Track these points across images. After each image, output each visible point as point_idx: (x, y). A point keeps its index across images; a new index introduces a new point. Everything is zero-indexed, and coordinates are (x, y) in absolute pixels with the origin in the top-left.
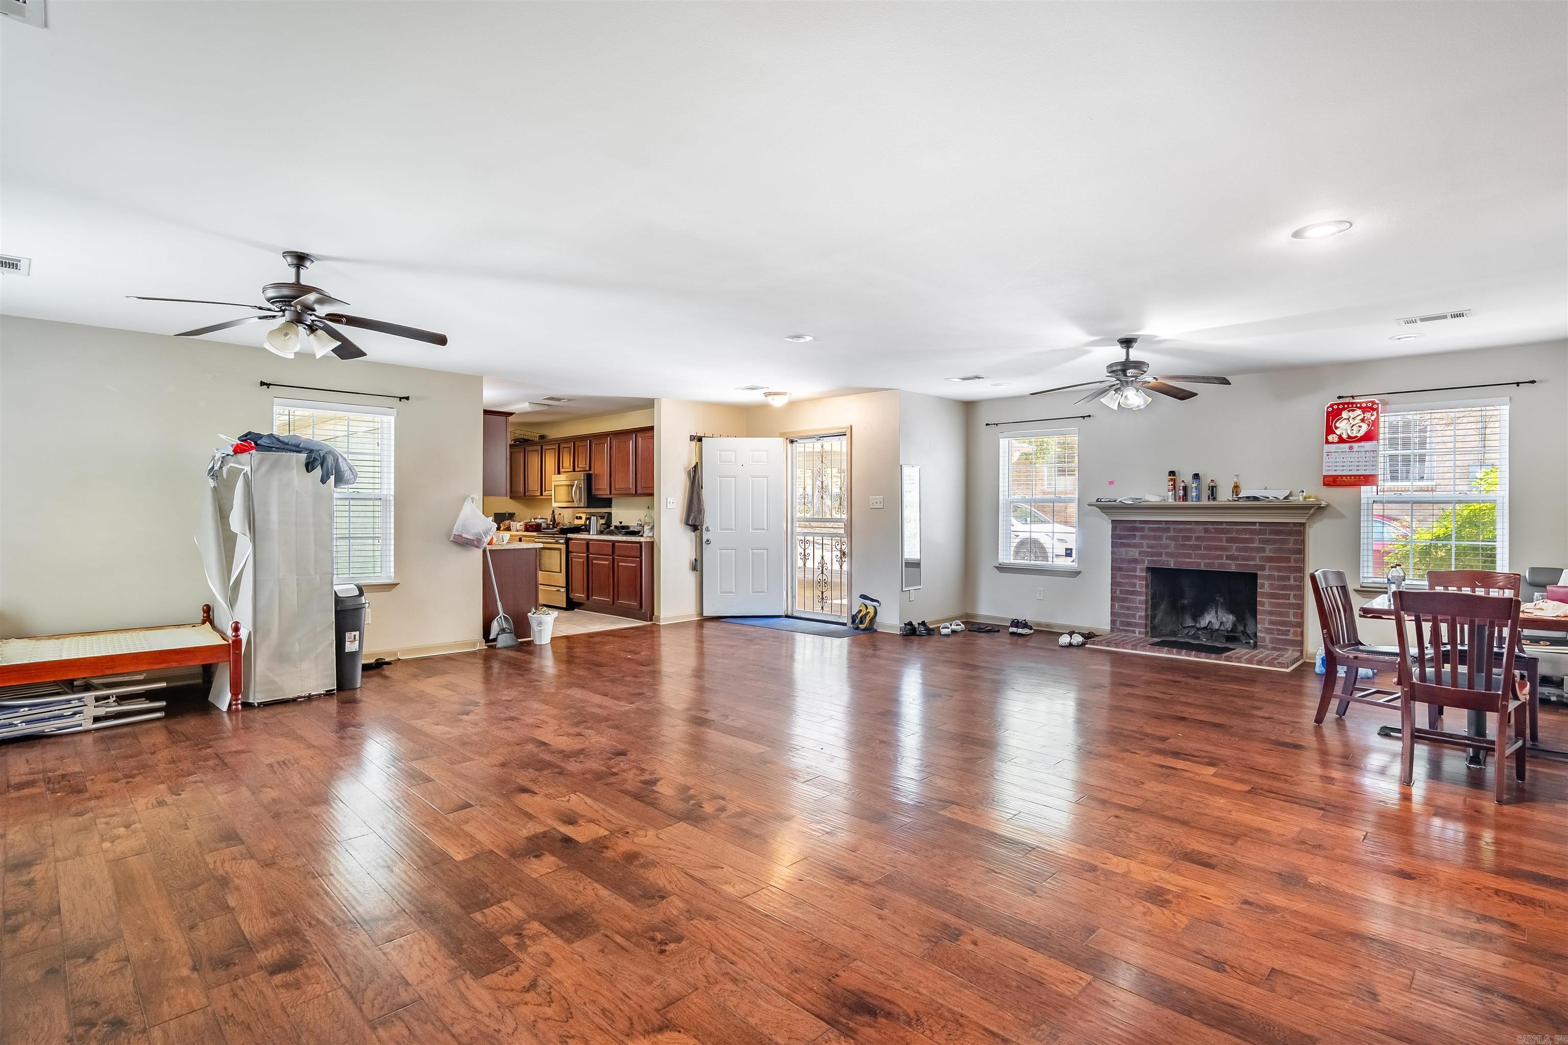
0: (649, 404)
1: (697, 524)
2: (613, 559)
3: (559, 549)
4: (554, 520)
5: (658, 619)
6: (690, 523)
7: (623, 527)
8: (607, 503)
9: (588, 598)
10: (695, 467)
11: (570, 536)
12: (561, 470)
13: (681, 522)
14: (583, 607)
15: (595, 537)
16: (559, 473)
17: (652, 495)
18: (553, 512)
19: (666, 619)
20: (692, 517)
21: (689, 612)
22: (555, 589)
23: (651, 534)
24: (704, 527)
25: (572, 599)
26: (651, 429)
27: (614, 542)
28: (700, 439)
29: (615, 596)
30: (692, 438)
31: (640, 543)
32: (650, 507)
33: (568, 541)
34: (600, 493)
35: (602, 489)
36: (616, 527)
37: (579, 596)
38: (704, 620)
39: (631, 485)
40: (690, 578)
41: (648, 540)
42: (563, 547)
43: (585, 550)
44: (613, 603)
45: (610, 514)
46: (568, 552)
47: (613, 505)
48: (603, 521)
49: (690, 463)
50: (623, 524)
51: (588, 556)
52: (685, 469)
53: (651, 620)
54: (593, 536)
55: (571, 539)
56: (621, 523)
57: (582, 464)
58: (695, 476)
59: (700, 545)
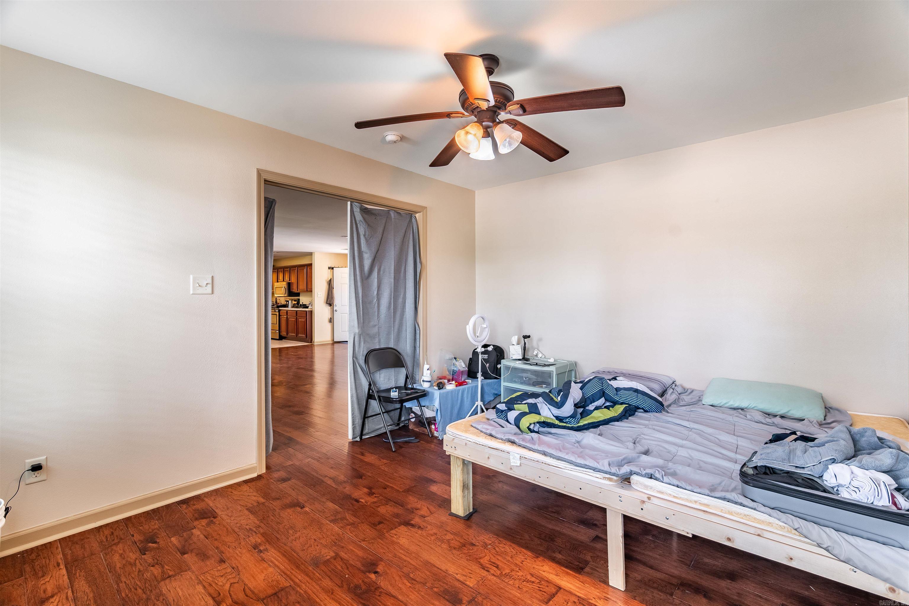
0: (310, 254)
1: (331, 303)
2: (297, 318)
3: (276, 314)
4: (276, 302)
5: (314, 342)
6: (328, 303)
7: (304, 305)
8: (298, 295)
9: (287, 335)
10: (330, 280)
11: (280, 308)
12: (279, 280)
13: (324, 302)
14: (286, 339)
15: (290, 309)
16: (278, 282)
17: (312, 291)
18: (276, 299)
19: (317, 342)
20: (329, 301)
21: (328, 338)
22: (275, 331)
23: (311, 308)
24: (334, 305)
25: (281, 335)
26: (311, 265)
27: (297, 311)
28: (333, 268)
29: (297, 334)
30: (329, 268)
31: (306, 311)
32: (311, 296)
33: (279, 311)
34: (294, 290)
35: (295, 289)
36: (301, 305)
37: (284, 334)
38: (334, 343)
39: (305, 287)
40: (329, 326)
41: (310, 310)
42: (278, 313)
43: (286, 315)
44: (297, 336)
45: (299, 299)
46: (279, 315)
47: (300, 295)
48: (296, 303)
49: (328, 279)
50: (303, 304)
51: (287, 317)
52: (326, 281)
53: (311, 342)
54: (290, 308)
55: (281, 310)
56: (303, 303)
57: (287, 279)
58: (330, 283)
59: (333, 312)
